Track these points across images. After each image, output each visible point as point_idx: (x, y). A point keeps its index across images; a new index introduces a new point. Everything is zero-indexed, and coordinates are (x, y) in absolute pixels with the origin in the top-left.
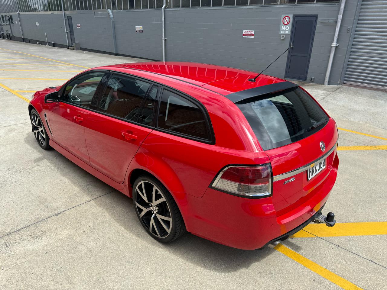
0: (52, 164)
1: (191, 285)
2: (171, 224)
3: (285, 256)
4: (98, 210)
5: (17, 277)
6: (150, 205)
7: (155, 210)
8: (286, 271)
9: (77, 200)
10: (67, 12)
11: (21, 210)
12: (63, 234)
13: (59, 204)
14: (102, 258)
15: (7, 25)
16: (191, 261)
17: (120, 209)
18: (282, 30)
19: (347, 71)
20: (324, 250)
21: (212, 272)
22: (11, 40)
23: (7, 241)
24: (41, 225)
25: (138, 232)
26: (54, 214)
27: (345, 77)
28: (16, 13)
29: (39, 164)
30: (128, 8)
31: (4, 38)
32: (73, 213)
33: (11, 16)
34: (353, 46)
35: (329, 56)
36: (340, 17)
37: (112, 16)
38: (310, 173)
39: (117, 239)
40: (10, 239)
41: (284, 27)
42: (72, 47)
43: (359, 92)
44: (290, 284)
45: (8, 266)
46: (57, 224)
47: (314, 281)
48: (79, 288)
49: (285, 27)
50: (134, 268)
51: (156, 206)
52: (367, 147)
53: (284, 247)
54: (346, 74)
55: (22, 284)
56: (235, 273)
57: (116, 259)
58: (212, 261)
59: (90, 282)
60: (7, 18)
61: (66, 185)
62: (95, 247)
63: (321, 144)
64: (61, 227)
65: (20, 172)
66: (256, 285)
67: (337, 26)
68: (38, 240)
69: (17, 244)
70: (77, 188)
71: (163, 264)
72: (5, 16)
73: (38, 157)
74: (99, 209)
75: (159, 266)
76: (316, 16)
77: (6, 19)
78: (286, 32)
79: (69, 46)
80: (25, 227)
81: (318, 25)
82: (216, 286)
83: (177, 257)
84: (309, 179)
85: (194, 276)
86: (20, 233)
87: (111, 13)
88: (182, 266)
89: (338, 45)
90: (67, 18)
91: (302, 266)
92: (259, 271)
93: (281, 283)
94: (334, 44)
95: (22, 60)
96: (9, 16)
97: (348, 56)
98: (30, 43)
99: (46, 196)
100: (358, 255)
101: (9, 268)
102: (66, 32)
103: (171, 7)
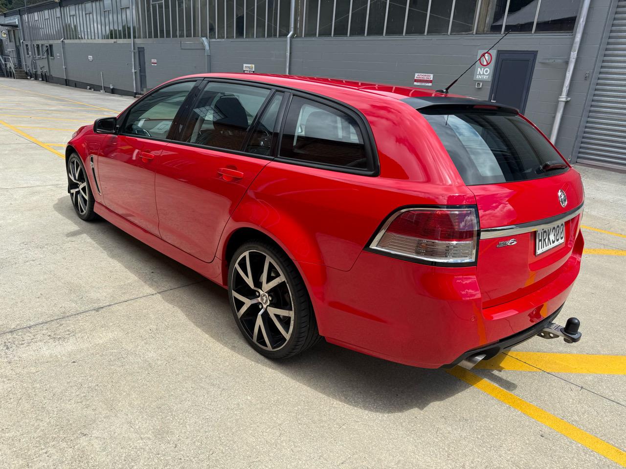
0: (95, 241)
1: (323, 427)
2: (292, 322)
3: (488, 395)
4: (167, 308)
5: (20, 394)
6: (258, 294)
7: (264, 301)
8: (491, 418)
9: (132, 292)
10: (138, 41)
11: (38, 300)
12: (104, 337)
13: (102, 295)
14: (169, 376)
15: (43, 58)
16: (323, 391)
17: (204, 308)
18: (478, 73)
19: (582, 143)
20: (557, 391)
21: (360, 410)
22: (47, 82)
23: (9, 341)
24: (68, 322)
25: (233, 343)
26: (92, 308)
27: (580, 153)
28: (59, 41)
29: (73, 239)
30: (233, 36)
31: (36, 79)
32: (123, 309)
33: (51, 46)
34: (593, 103)
35: (554, 118)
36: (574, 55)
37: (207, 48)
38: (540, 243)
39: (196, 350)
40: (14, 338)
41: (481, 70)
42: (141, 94)
43: (602, 174)
44: (500, 439)
45: (6, 377)
46: (95, 322)
47: (541, 436)
48: (126, 417)
49: (483, 69)
50: (223, 394)
51: (267, 295)
52: (621, 252)
53: (485, 382)
54: (581, 148)
55: (26, 405)
56: (400, 414)
57: (192, 379)
58: (359, 394)
59: (146, 409)
60: (45, 49)
61: (116, 270)
62: (158, 360)
63: (559, 194)
64: (103, 327)
65: (42, 248)
66: (437, 436)
67: (568, 70)
68: (61, 343)
69: (24, 345)
70: (133, 275)
71: (275, 392)
72: (42, 45)
73: (73, 231)
74: (168, 306)
75: (266, 393)
76: (534, 54)
77: (42, 50)
78: (485, 78)
79: (136, 93)
80: (42, 323)
81: (538, 67)
82: (367, 431)
83: (298, 383)
84: (539, 252)
85: (328, 413)
86: (32, 330)
87: (206, 43)
88: (307, 398)
89: (569, 99)
90: (137, 50)
91: (519, 413)
92: (443, 415)
93: (483, 436)
94: (563, 98)
95: (62, 107)
96: (48, 45)
97: (584, 119)
98: (76, 87)
99: (81, 283)
100: (619, 403)
101: (8, 379)
102: (133, 71)
103: (301, 36)
